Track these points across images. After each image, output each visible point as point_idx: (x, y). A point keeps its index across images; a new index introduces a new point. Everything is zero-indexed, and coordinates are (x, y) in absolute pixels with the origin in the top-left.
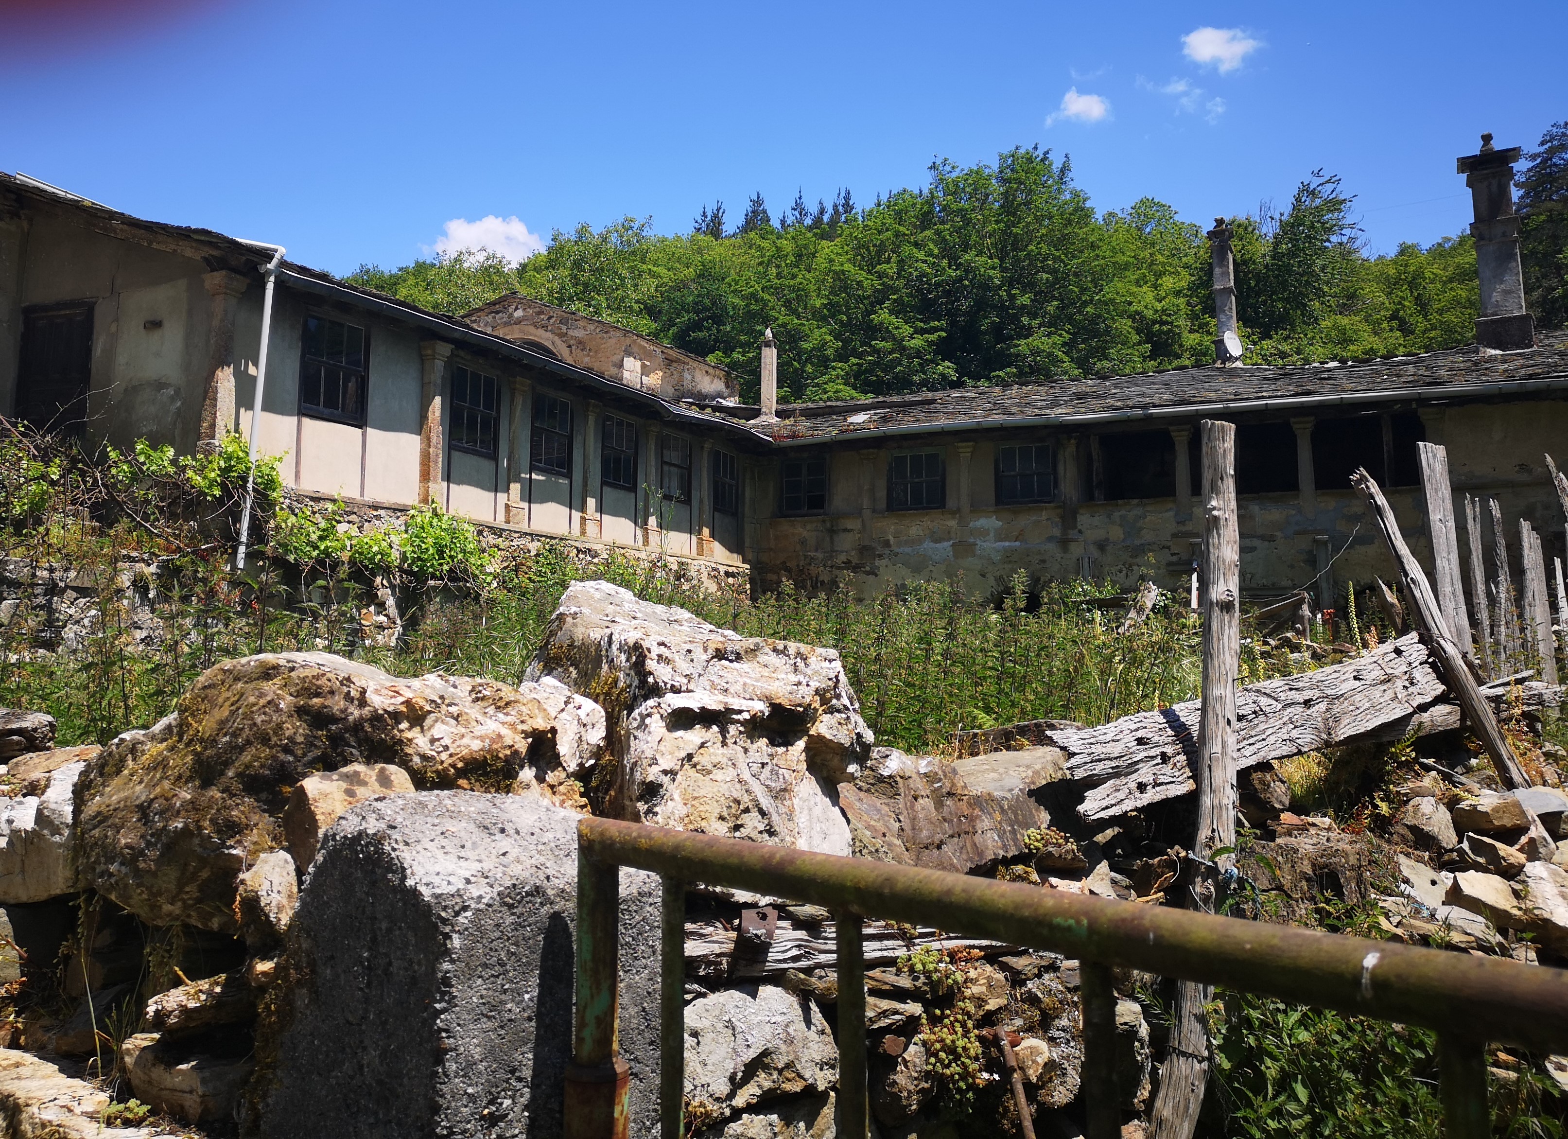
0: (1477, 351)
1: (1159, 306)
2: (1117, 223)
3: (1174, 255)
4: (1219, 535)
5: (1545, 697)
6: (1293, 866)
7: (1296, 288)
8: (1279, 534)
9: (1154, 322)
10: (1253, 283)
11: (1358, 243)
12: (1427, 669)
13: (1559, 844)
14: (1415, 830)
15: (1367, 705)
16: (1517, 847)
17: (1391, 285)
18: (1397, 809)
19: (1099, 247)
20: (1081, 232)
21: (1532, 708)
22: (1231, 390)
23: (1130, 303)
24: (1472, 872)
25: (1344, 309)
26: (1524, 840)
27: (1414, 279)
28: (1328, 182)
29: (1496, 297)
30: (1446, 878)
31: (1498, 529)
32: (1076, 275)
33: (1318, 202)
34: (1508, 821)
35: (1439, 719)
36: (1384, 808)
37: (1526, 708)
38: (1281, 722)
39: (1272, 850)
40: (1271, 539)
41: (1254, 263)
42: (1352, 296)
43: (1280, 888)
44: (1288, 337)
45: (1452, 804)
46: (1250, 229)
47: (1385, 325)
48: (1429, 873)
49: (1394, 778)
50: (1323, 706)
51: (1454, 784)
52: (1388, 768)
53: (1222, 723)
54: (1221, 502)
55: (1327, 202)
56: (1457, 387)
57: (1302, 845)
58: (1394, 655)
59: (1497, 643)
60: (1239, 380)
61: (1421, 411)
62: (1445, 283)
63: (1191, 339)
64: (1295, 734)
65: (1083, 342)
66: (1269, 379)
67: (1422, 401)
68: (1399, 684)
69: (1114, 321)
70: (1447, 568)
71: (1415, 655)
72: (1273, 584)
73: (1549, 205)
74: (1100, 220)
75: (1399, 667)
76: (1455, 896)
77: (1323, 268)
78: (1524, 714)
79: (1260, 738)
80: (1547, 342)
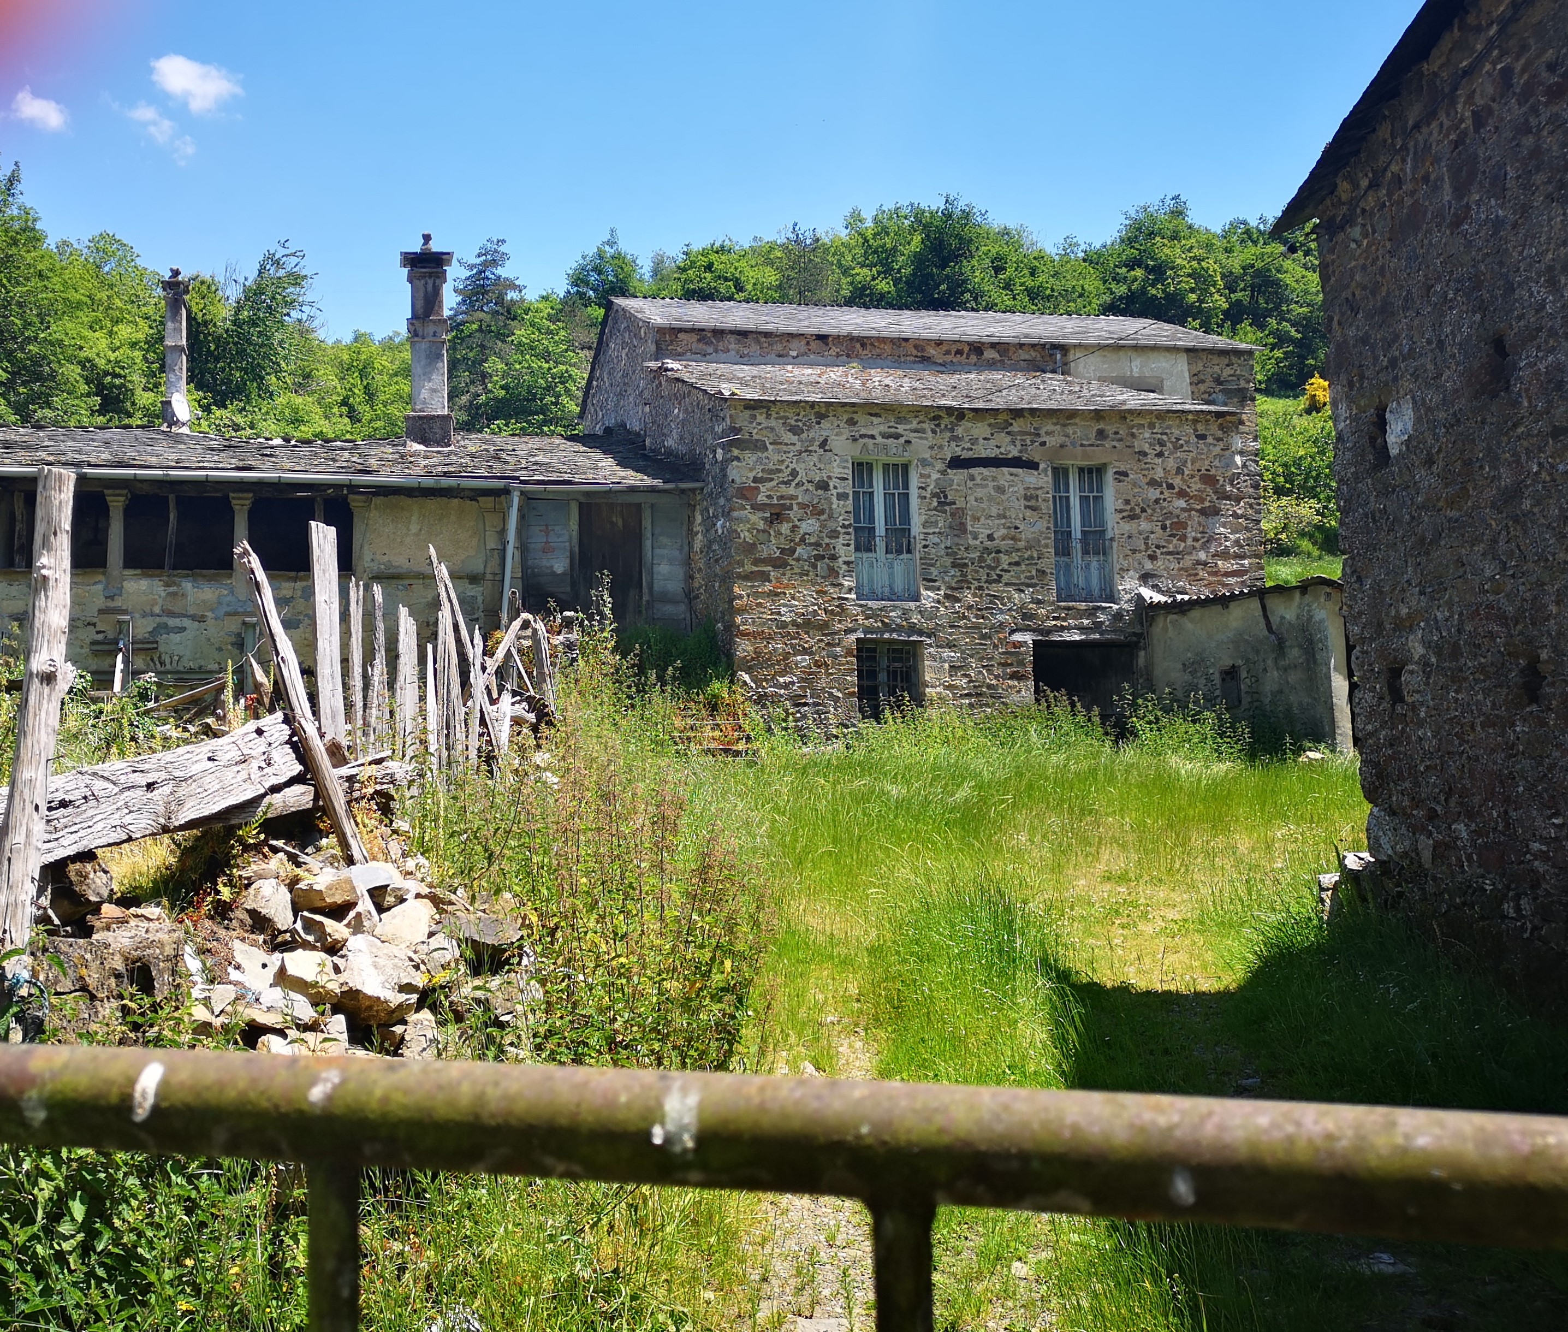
0: (404, 445)
1: (112, 356)
2: (71, 254)
3: (133, 302)
4: (47, 597)
5: (397, 776)
6: (102, 963)
7: (254, 359)
8: (209, 614)
9: (107, 373)
10: (213, 348)
11: (316, 323)
12: (287, 749)
13: (383, 916)
14: (253, 913)
15: (218, 787)
16: (345, 922)
17: (345, 370)
18: (238, 893)
19: (48, 278)
20: (29, 258)
21: (385, 786)
22: (174, 456)
23: (81, 348)
24: (300, 951)
25: (299, 388)
26: (352, 914)
27: (365, 368)
28: (294, 254)
29: (424, 394)
30: (275, 959)
31: (379, 613)
32: (20, 305)
33: (281, 273)
34: (339, 899)
35: (292, 800)
36: (226, 893)
37: (378, 787)
38: (115, 807)
39: (80, 948)
40: (201, 619)
41: (215, 325)
42: (307, 376)
43: (84, 988)
44: (244, 409)
45: (292, 884)
46: (213, 288)
47: (335, 410)
48: (261, 955)
49: (239, 861)
50: (167, 789)
51: (298, 865)
52: (234, 852)
53: (30, 808)
54: (52, 560)
55: (290, 274)
56: (382, 479)
57: (120, 939)
58: (255, 735)
59: (366, 724)
60: (183, 446)
61: (351, 497)
62: (391, 376)
63: (145, 398)
64: (128, 819)
65: (24, 384)
66: (213, 450)
67: (353, 488)
68: (255, 764)
69: (61, 366)
70: (328, 650)
71: (277, 735)
72: (200, 667)
73: (481, 315)
74: (53, 247)
75: (260, 745)
76: (282, 978)
77: (281, 343)
78: (376, 792)
79: (86, 825)
80: (462, 443)
